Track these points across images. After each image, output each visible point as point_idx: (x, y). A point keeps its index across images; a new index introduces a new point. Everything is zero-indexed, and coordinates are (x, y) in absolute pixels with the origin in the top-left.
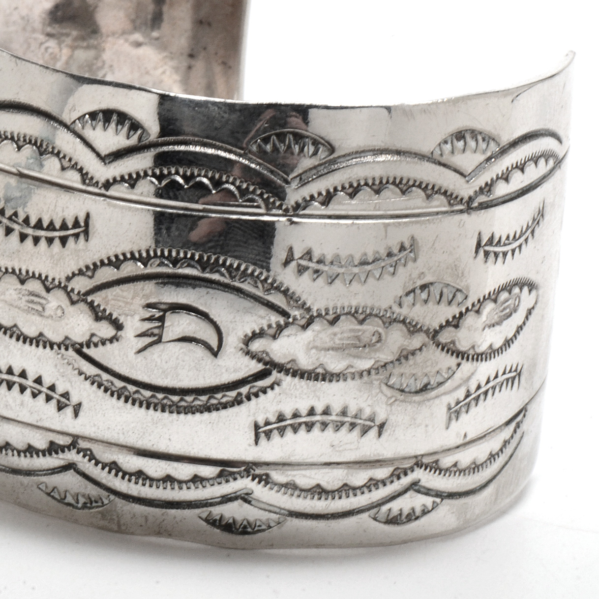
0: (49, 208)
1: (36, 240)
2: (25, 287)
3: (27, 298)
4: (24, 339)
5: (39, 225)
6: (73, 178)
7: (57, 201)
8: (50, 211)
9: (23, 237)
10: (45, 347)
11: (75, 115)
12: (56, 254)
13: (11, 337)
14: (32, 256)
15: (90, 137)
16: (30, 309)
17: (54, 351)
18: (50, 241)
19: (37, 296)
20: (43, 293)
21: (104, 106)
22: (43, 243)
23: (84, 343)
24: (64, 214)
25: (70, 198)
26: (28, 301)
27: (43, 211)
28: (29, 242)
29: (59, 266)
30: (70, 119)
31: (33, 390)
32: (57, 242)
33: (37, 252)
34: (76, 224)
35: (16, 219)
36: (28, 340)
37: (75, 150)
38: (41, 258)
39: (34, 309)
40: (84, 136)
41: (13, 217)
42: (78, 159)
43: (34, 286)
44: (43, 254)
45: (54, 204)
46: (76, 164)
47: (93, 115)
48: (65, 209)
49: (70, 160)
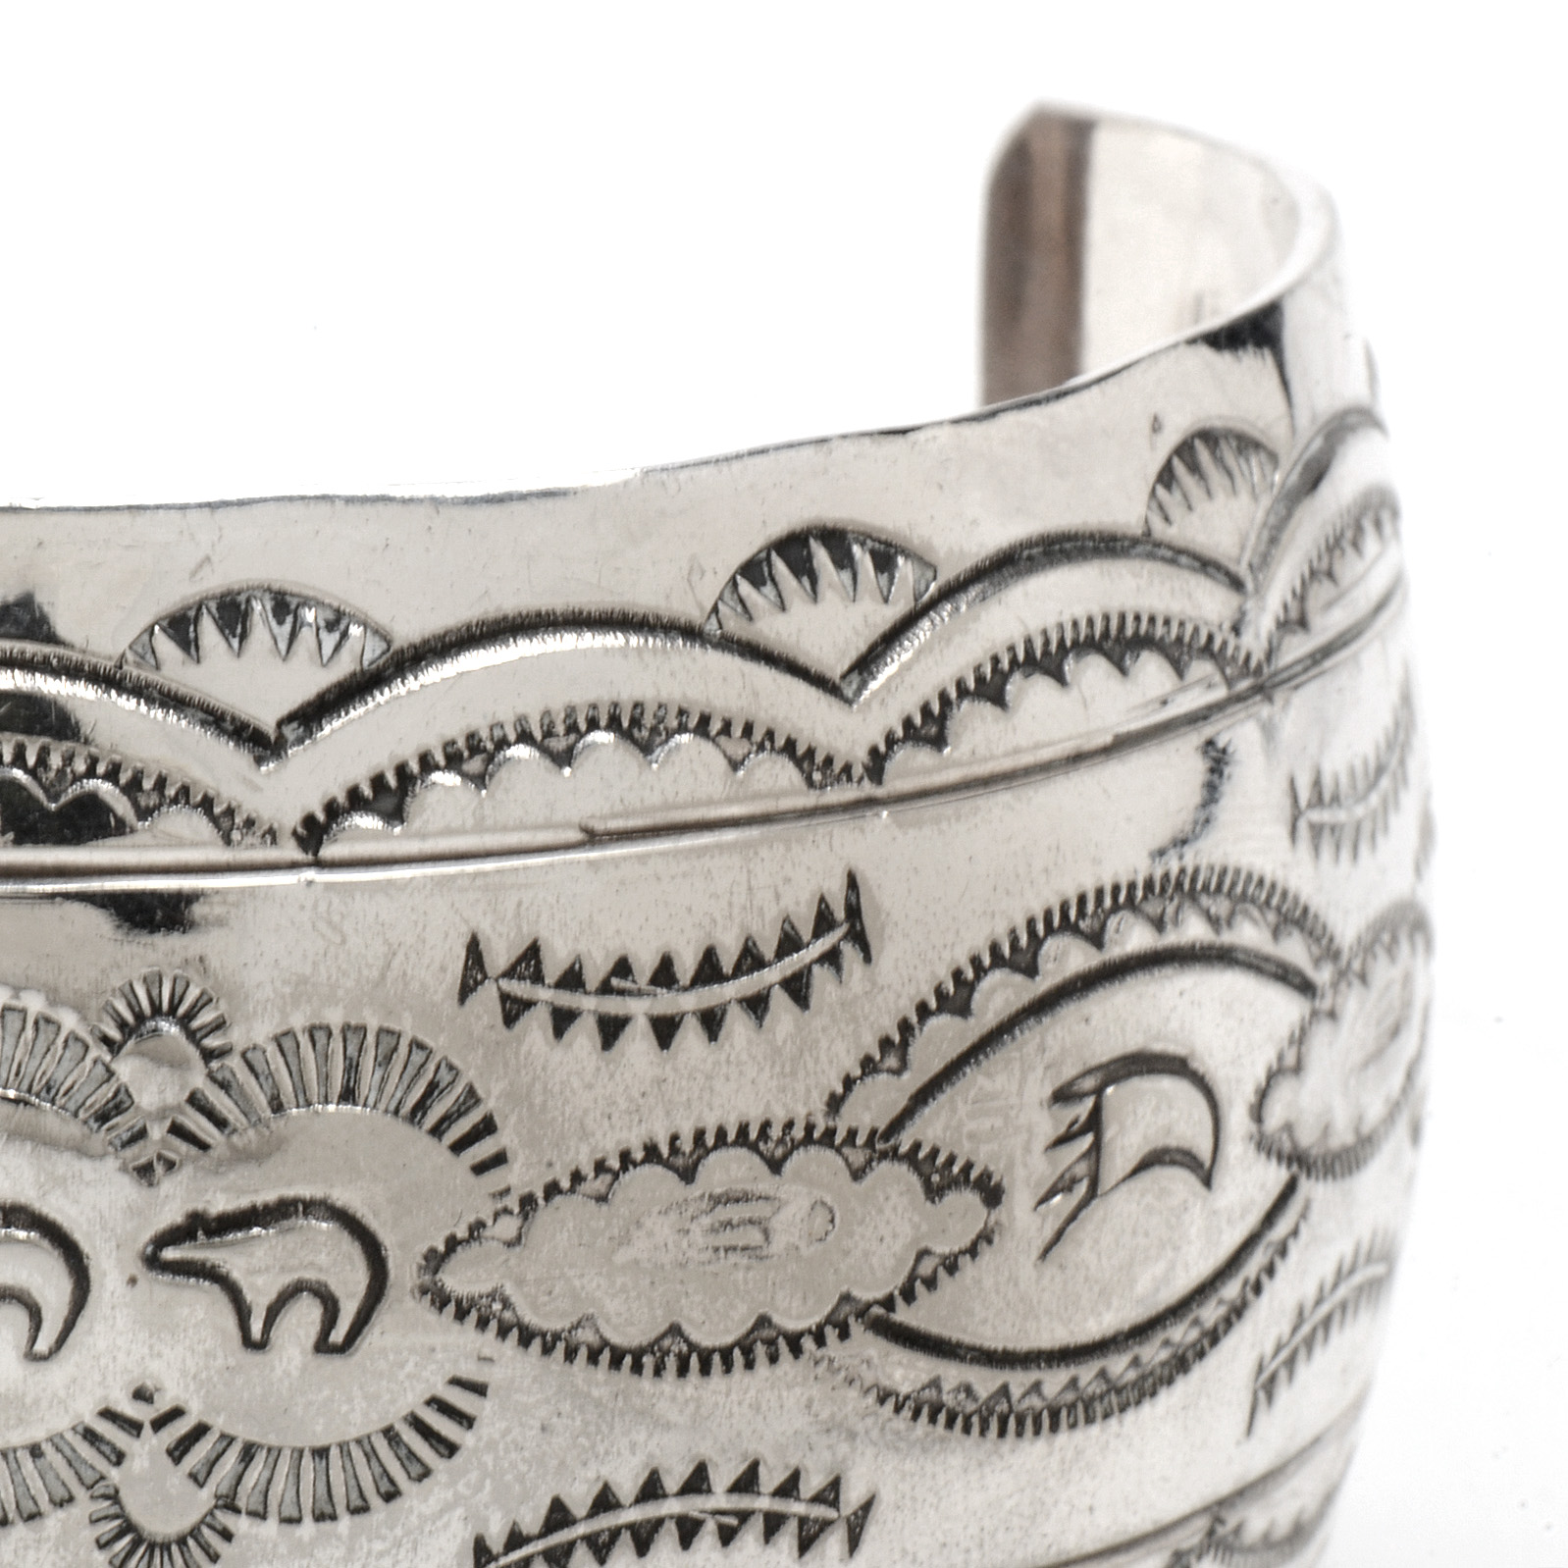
0: (730, 904)
1: (711, 1021)
2: (696, 1190)
3: (706, 1221)
4: (701, 1360)
5: (709, 970)
6: (776, 777)
7: (749, 872)
8: (736, 911)
9: (665, 1030)
10: (773, 1359)
11: (710, 588)
12: (785, 1042)
13: (658, 1371)
14: (709, 1077)
15: (784, 637)
16: (722, 1252)
17: (805, 1357)
18: (757, 1005)
19: (744, 1198)
20: (766, 1183)
21: (778, 529)
22: (738, 1023)
23: (896, 1293)
24: (783, 903)
25: (788, 849)
26: (713, 1230)
27: (714, 921)
28: (690, 1035)
29: (801, 1074)
30: (701, 607)
31: (718, 1517)
32: (780, 1000)
33: (723, 1057)
34: (824, 922)
35: (626, 984)
36: (716, 1358)
37: (756, 694)
38: (741, 1073)
39: (734, 1249)
40: (762, 643)
41: (615, 982)
42: (774, 719)
43: (730, 1168)
44: (744, 1056)
45: (744, 886)
46: (770, 735)
47: (754, 571)
48: (781, 889)
49: (748, 730)
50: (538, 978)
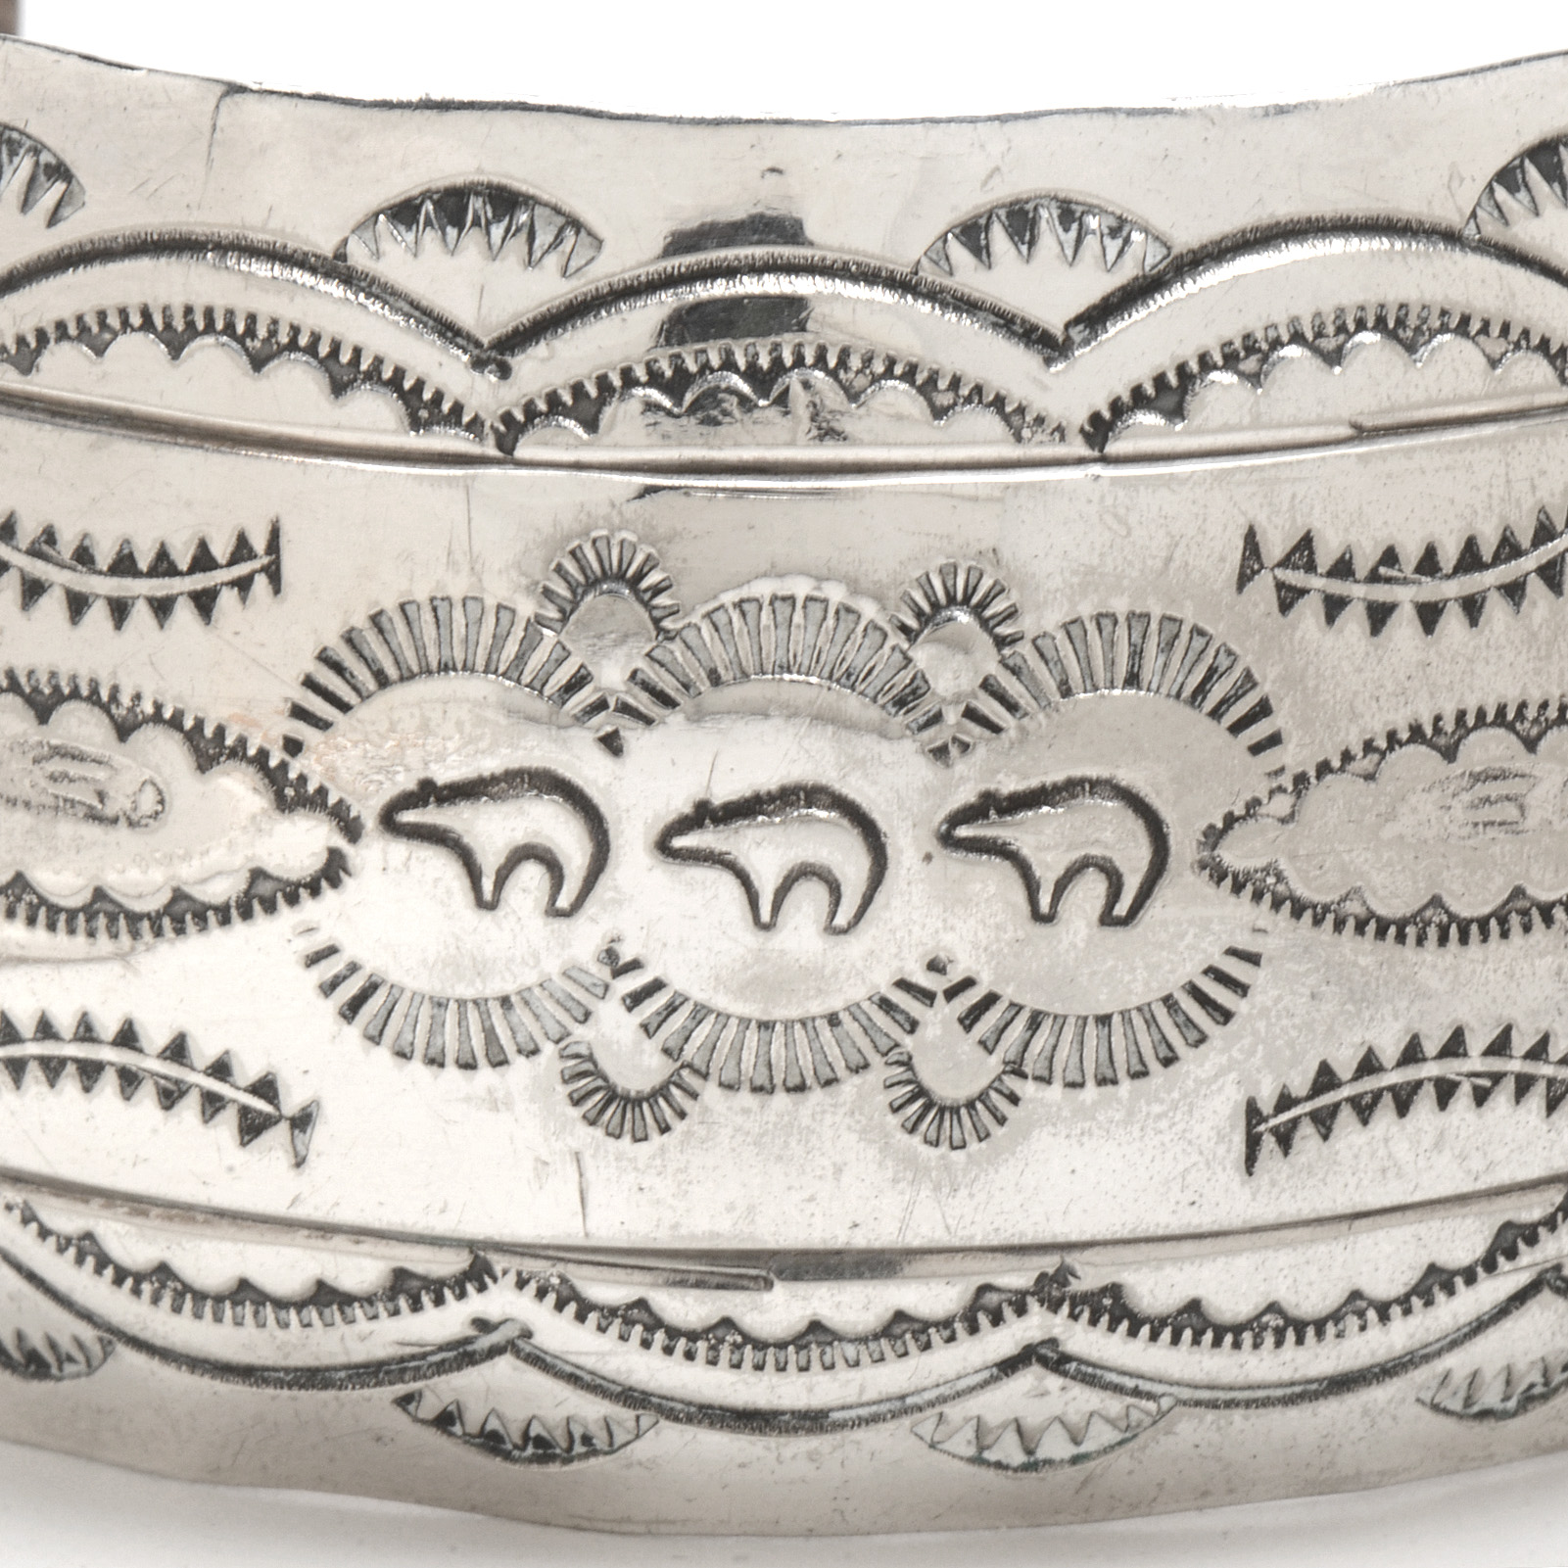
0: (1490, 495)
1: (1472, 607)
2: (1457, 768)
3: (1466, 797)
4: (1461, 930)
5: (1470, 559)
6: (1532, 374)
7: (1508, 465)
8: (1495, 502)
9: (1429, 615)
10: (1527, 928)
11: (1469, 194)
12: (1541, 626)
13: (1421, 940)
14: (1470, 661)
15: (1538, 241)
16: (1481, 827)
17: (1556, 927)
18: (1514, 591)
19: (1501, 776)
20: (1522, 761)
21: (1531, 137)
22: (1497, 609)
24: (1538, 494)
25: (1544, 443)
26: (1473, 806)
27: (1476, 512)
28: (1453, 621)
29: (1556, 657)
30: (1460, 210)
31: (1473, 1079)
32: (1536, 587)
33: (1483, 642)
35: (1393, 573)
36: (1474, 928)
37: (1513, 295)
38: (1500, 657)
39: (1492, 823)
40: (1518, 246)
41: (1382, 570)
42: (1529, 319)
43: (1488, 748)
44: (1503, 640)
45: (1503, 480)
46: (1526, 333)
47: (1508, 177)
48: (1536, 482)
49: (1505, 329)
50: (1311, 567)
